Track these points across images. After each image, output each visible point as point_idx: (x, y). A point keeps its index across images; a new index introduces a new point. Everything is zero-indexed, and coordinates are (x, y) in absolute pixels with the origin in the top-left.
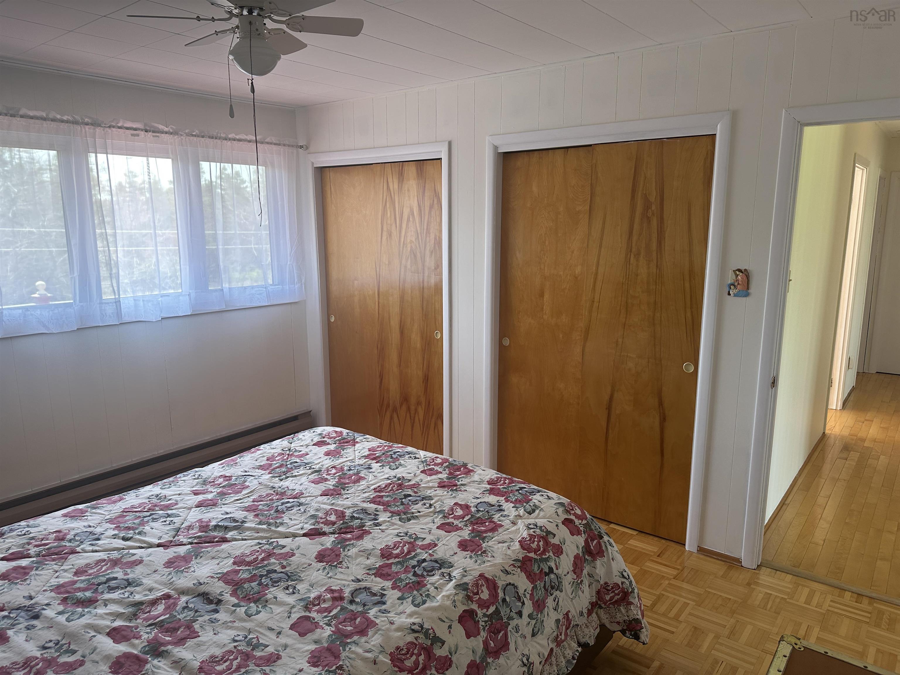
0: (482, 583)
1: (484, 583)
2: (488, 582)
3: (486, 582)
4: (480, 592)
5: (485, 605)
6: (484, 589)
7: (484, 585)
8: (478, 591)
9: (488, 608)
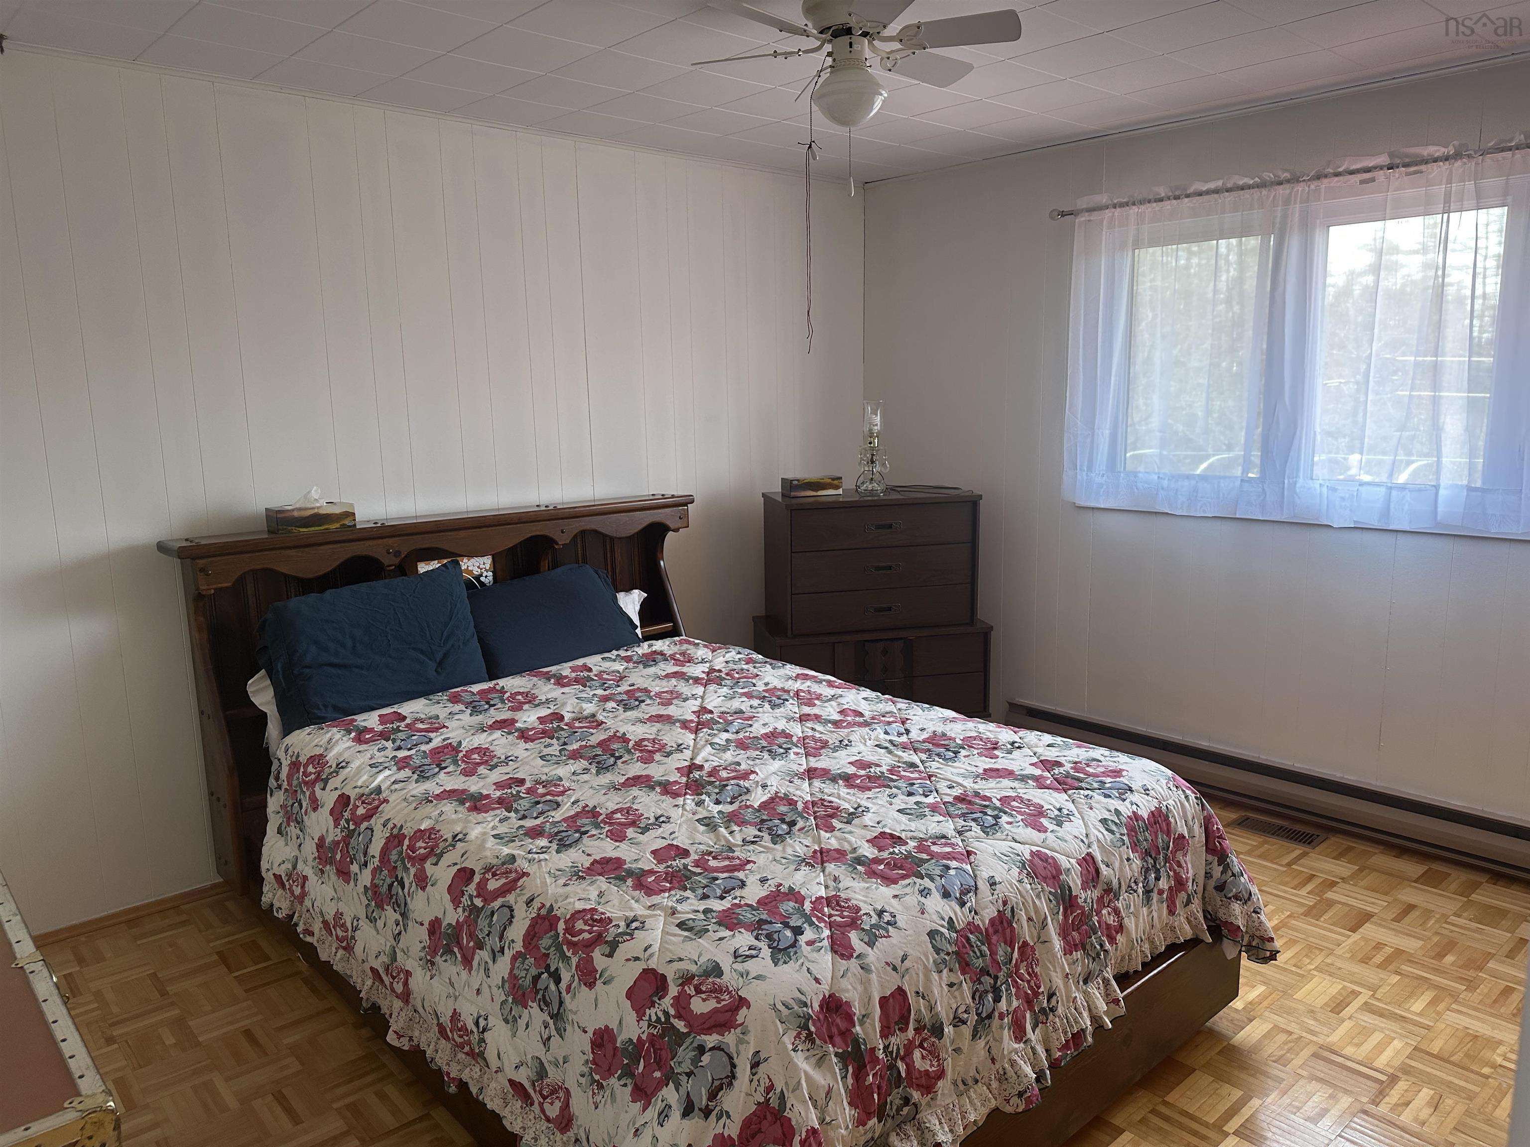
0: (724, 1000)
1: (723, 1003)
2: (727, 1011)
3: (726, 1009)
4: (703, 996)
5: (680, 1009)
6: (712, 1004)
7: (718, 1002)
8: (704, 992)
9: (679, 1016)
